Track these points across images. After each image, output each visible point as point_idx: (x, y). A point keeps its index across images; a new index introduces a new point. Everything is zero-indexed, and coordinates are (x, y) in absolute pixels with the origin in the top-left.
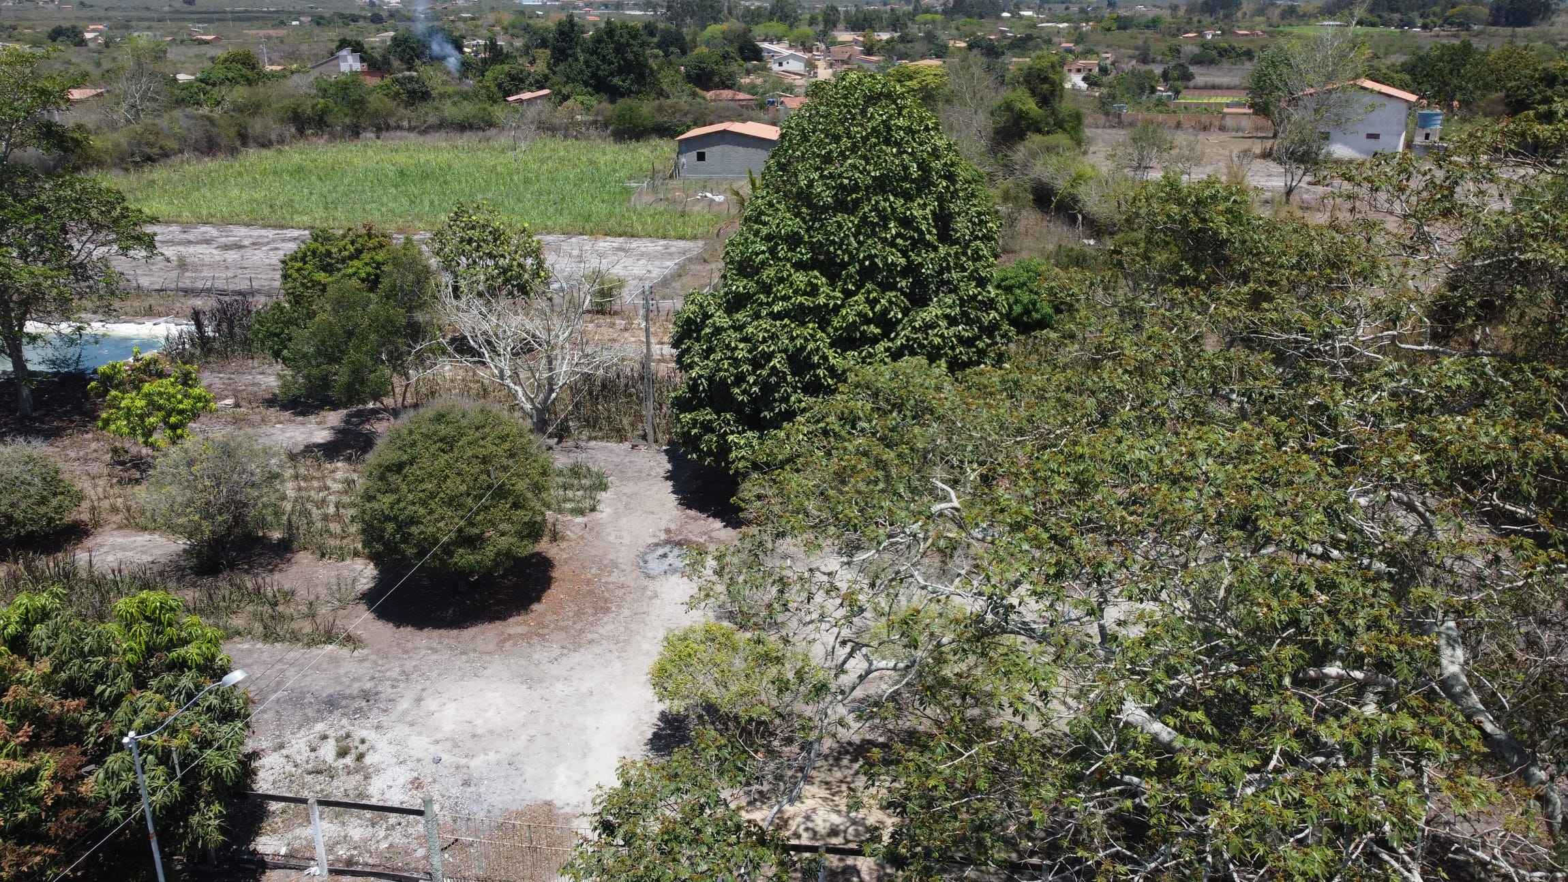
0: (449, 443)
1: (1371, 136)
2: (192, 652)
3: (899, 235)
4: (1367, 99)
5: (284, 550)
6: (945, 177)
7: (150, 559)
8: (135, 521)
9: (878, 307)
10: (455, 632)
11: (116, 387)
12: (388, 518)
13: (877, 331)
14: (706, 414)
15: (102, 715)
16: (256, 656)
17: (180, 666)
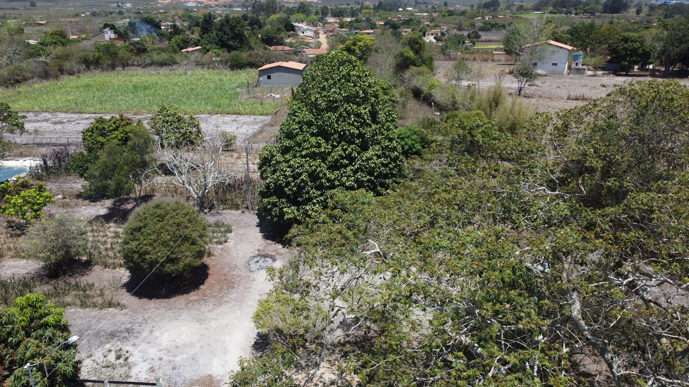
0: (161, 218)
1: (554, 64)
2: (50, 319)
3: (355, 121)
4: (552, 49)
5: (88, 265)
6: (374, 96)
7: (27, 272)
8: (18, 255)
9: (347, 152)
10: (166, 300)
11: (9, 194)
12: (135, 252)
13: (347, 162)
14: (274, 199)
15: (11, 351)
16: (77, 314)
17: (46, 326)
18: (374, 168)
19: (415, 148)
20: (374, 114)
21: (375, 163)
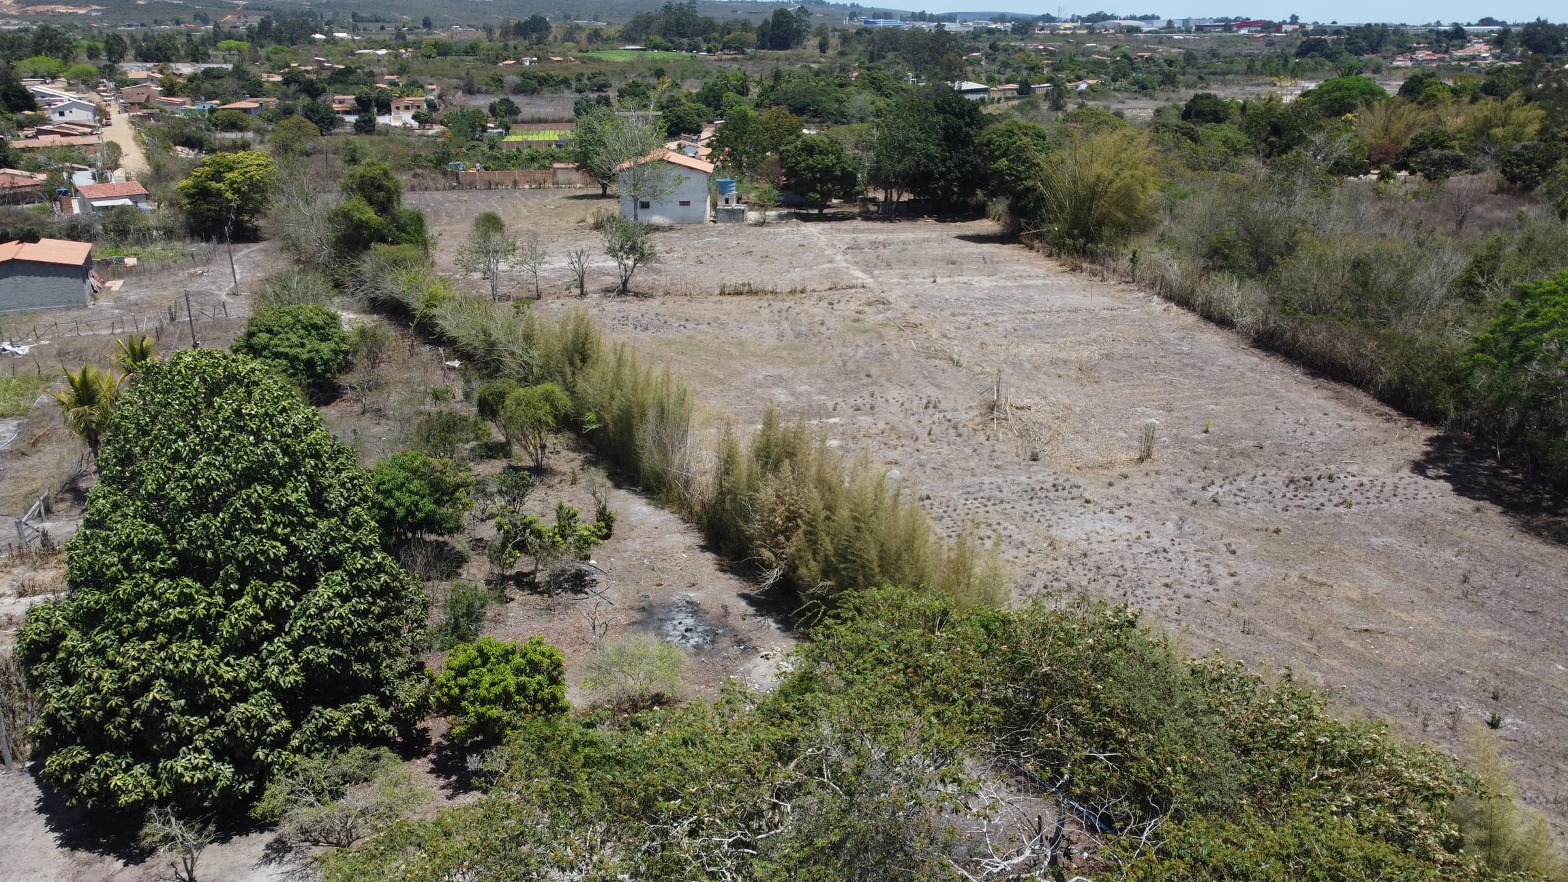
1: (683, 203)
9: (268, 602)
13: (270, 627)
18: (339, 628)
19: (420, 511)
20: (317, 497)
21: (341, 617)
